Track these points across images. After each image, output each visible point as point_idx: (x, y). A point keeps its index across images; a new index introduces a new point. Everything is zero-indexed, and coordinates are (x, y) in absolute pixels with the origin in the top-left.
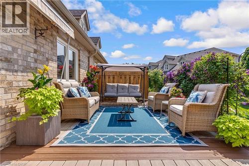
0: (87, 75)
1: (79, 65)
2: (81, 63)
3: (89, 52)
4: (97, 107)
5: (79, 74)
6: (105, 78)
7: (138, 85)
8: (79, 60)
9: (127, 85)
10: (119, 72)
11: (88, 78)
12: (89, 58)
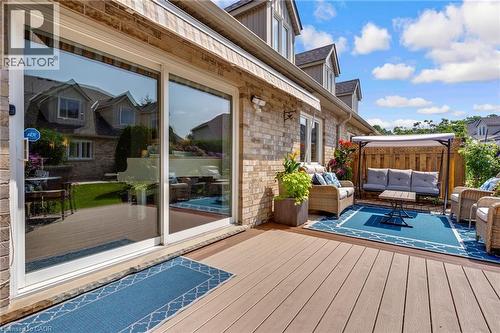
0: (335, 155)
1: (324, 140)
2: (326, 137)
3: (338, 117)
4: (350, 202)
5: (324, 155)
6: (365, 158)
7: (436, 174)
8: (324, 134)
9: (408, 172)
10: (394, 148)
11: (337, 160)
12: (337, 127)
